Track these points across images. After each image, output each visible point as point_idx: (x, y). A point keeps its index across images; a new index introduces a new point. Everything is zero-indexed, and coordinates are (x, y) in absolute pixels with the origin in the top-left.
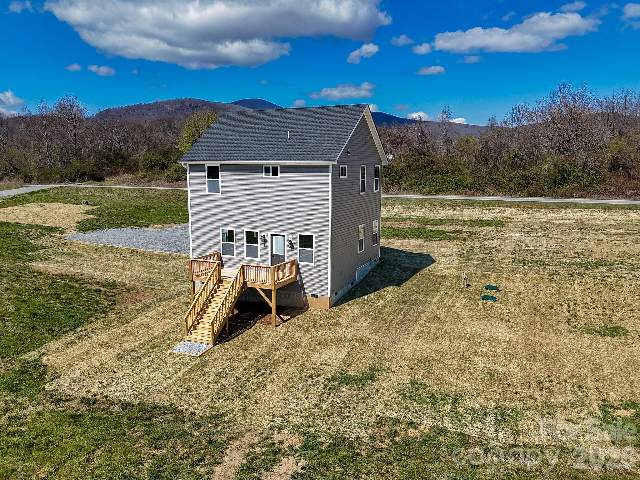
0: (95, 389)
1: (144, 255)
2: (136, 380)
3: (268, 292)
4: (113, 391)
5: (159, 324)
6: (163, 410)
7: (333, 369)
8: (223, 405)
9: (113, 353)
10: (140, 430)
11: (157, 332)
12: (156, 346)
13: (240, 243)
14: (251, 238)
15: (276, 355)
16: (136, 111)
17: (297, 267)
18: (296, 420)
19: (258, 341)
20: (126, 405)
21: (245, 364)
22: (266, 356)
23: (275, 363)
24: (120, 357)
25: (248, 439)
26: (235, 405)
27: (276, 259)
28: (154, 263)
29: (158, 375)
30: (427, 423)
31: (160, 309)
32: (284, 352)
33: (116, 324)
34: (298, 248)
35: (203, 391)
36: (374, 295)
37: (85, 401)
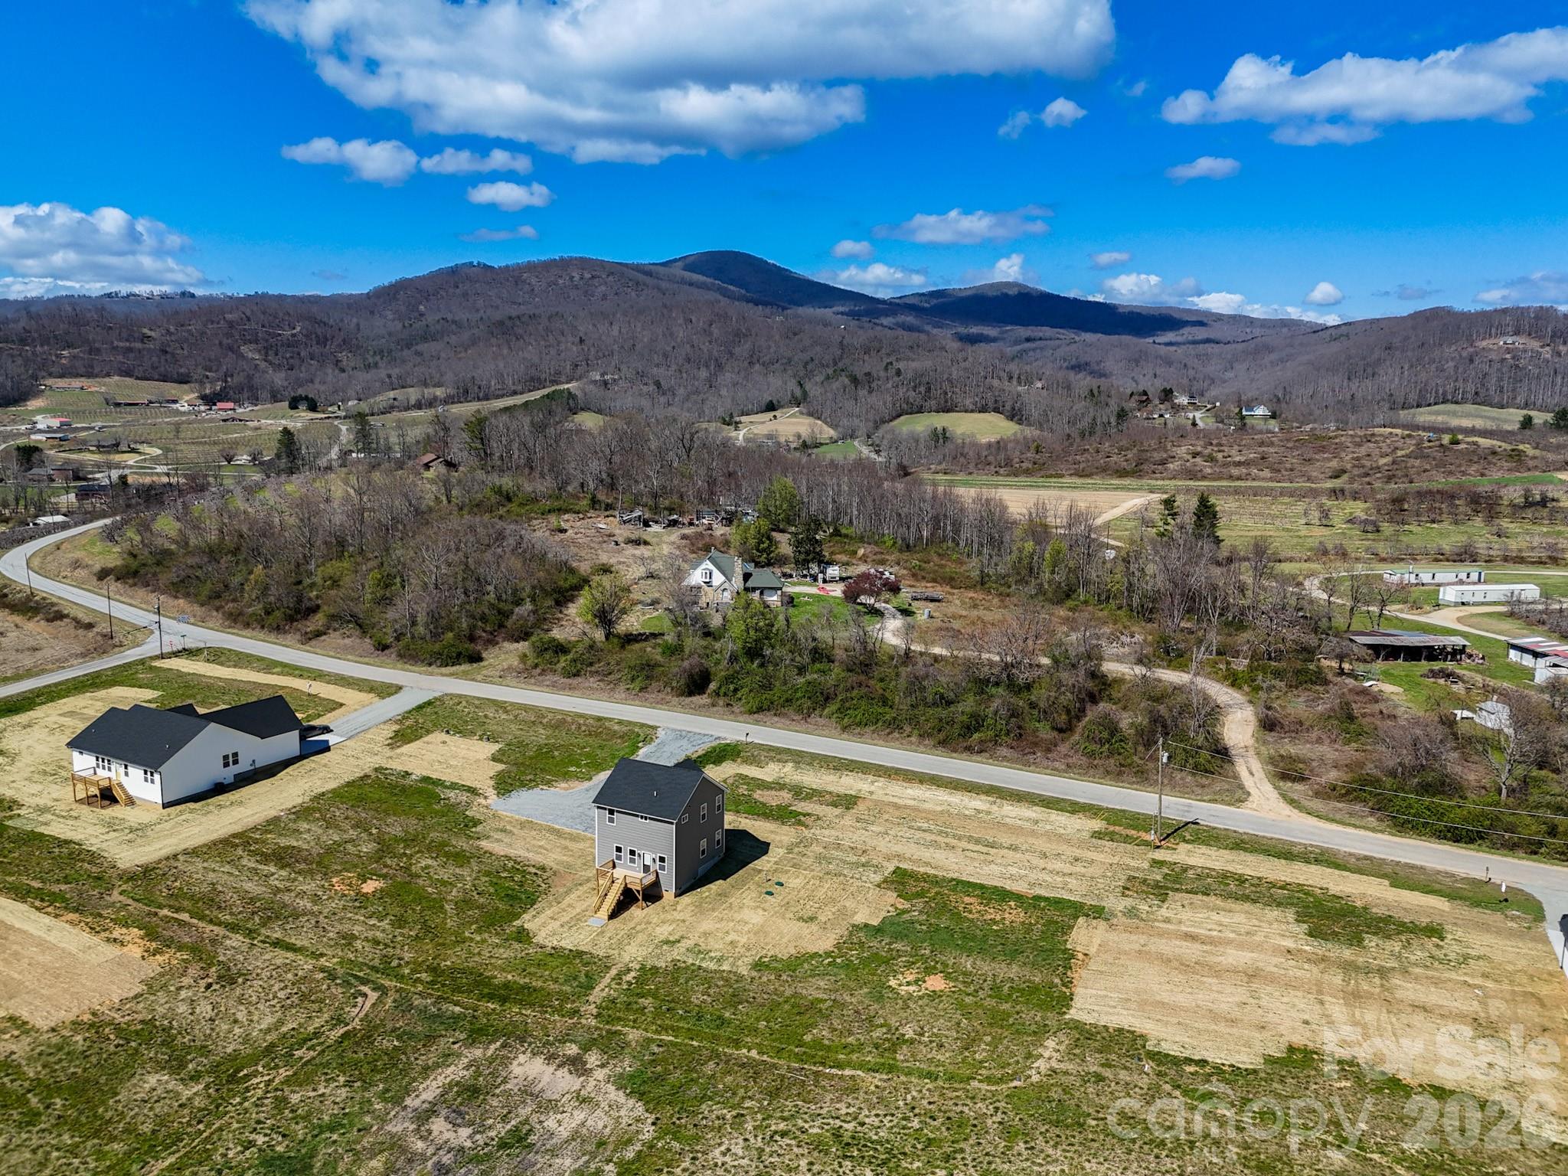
0: (555, 943)
1: (558, 833)
2: (572, 939)
3: (638, 891)
4: (563, 944)
5: (579, 904)
6: (586, 953)
7: (662, 938)
8: (611, 952)
9: (558, 923)
10: (578, 961)
11: (578, 910)
12: (578, 920)
13: (625, 855)
14: (632, 853)
15: (638, 928)
16: (460, 286)
17: (657, 873)
18: (640, 959)
19: (632, 918)
20: (571, 951)
21: (622, 933)
22: (633, 928)
23: (637, 932)
24: (562, 926)
25: (620, 965)
26: (616, 952)
27: (646, 868)
28: (567, 843)
29: (582, 937)
30: (690, 961)
31: (578, 893)
32: (643, 926)
33: (554, 904)
34: (658, 863)
35: (603, 945)
36: (704, 889)
37: (553, 948)
